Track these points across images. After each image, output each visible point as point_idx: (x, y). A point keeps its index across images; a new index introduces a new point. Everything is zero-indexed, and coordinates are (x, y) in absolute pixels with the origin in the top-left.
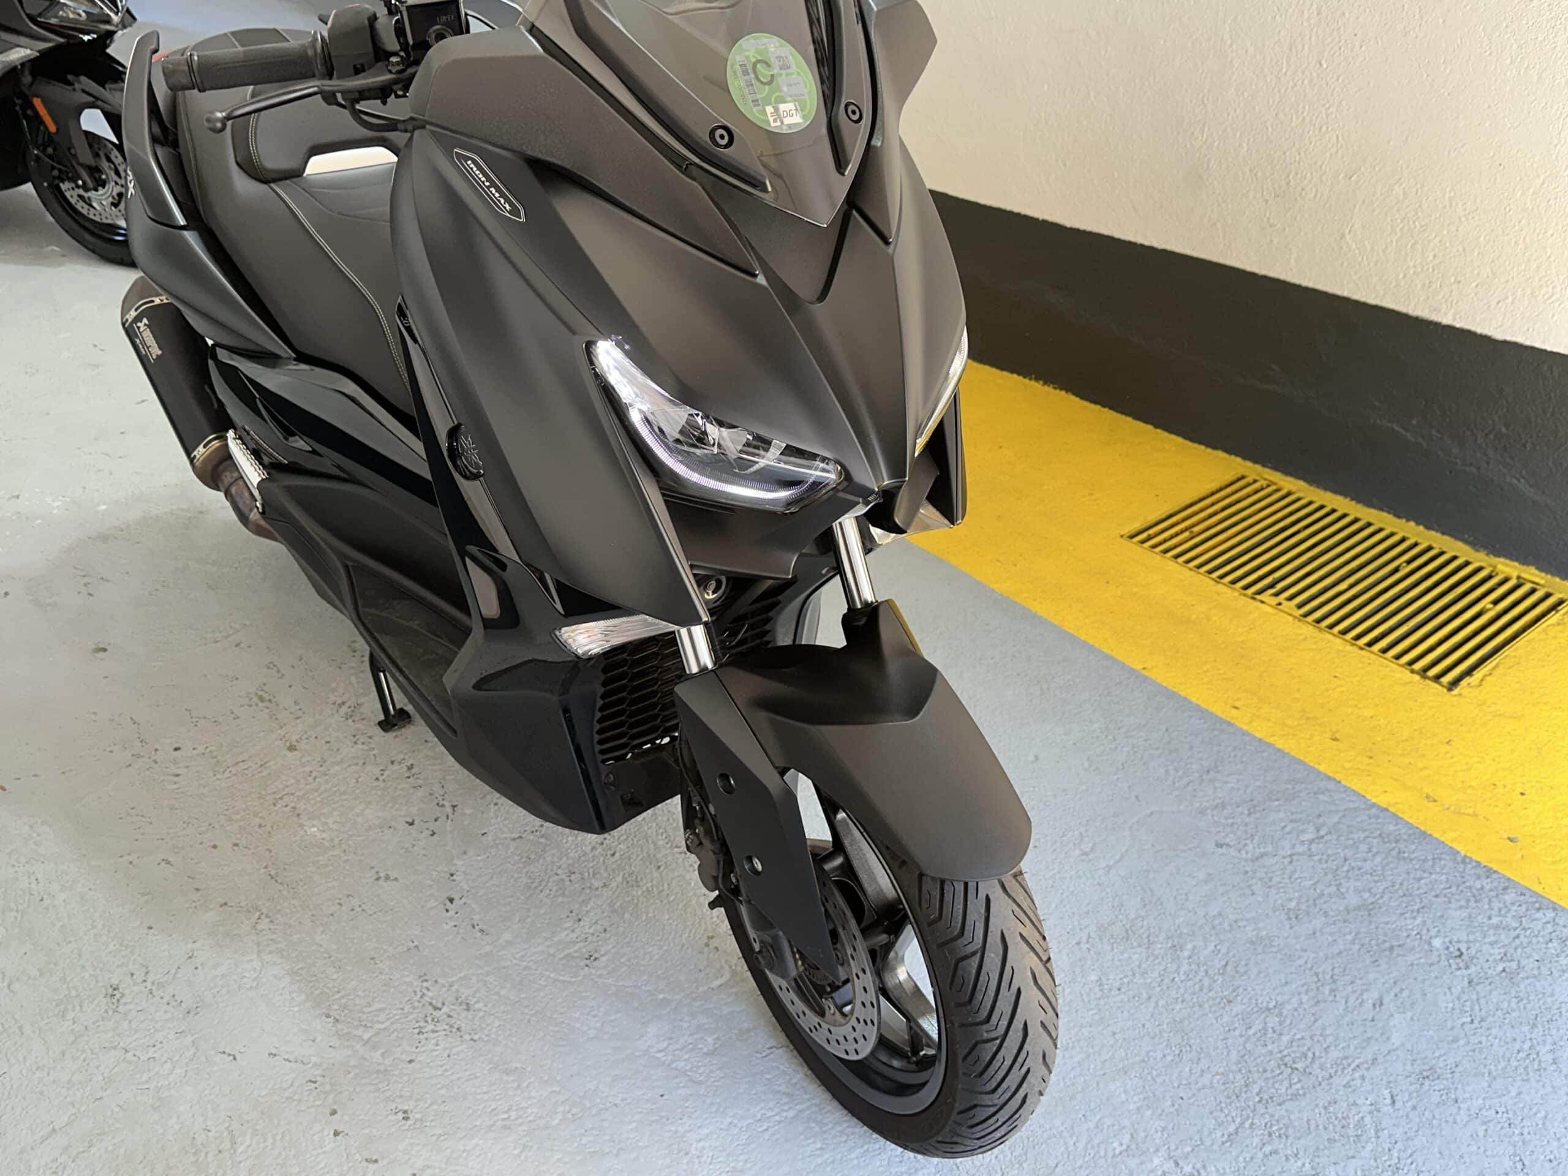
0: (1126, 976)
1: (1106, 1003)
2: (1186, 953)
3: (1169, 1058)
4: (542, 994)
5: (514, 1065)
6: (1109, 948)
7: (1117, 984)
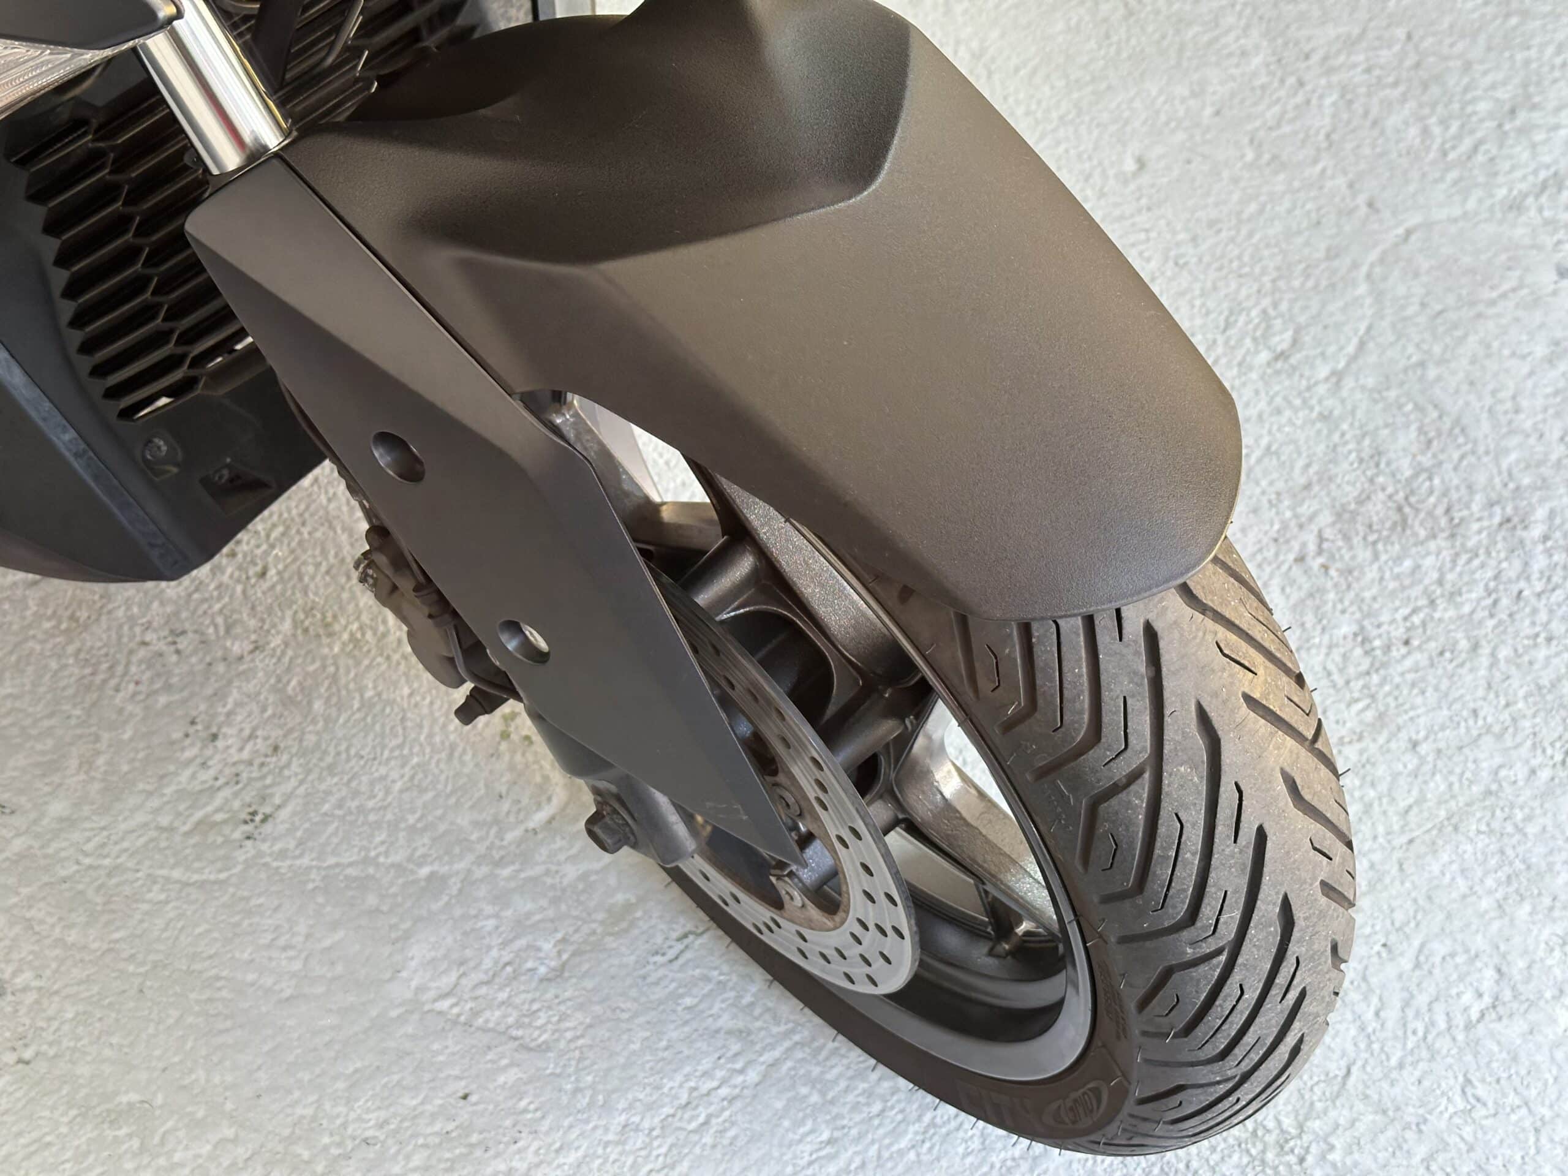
0: (1415, 611)
1: (1383, 682)
2: (1537, 531)
3: (1544, 775)
4: (160, 922)
5: (124, 1099)
6: (1368, 554)
7: (1399, 632)
